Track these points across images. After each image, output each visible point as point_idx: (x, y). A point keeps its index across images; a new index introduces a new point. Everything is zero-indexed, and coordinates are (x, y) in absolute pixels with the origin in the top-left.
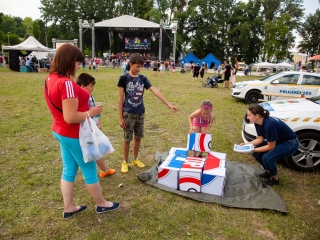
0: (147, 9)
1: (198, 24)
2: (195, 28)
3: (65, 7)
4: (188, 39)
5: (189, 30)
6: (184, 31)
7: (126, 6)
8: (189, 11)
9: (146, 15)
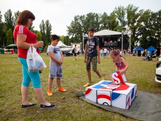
0: (115, 26)
1: (143, 31)
2: (141, 34)
3: (77, 29)
4: (138, 40)
5: (138, 35)
6: (136, 35)
7: (105, 26)
8: (138, 25)
9: (115, 29)
